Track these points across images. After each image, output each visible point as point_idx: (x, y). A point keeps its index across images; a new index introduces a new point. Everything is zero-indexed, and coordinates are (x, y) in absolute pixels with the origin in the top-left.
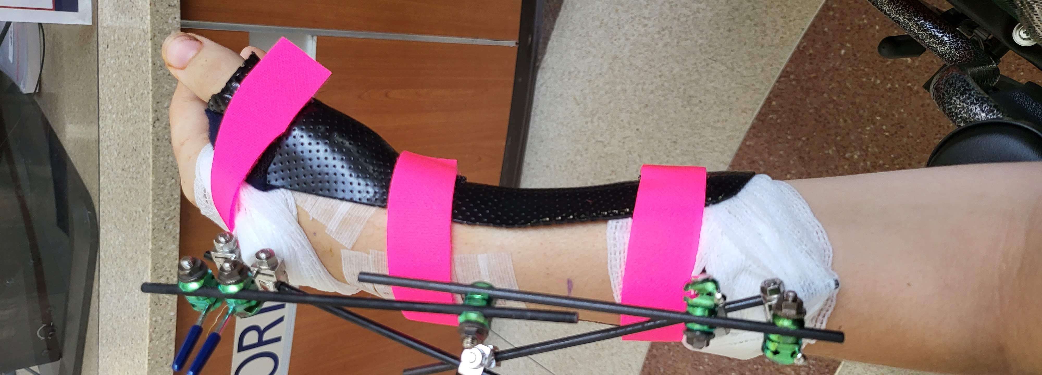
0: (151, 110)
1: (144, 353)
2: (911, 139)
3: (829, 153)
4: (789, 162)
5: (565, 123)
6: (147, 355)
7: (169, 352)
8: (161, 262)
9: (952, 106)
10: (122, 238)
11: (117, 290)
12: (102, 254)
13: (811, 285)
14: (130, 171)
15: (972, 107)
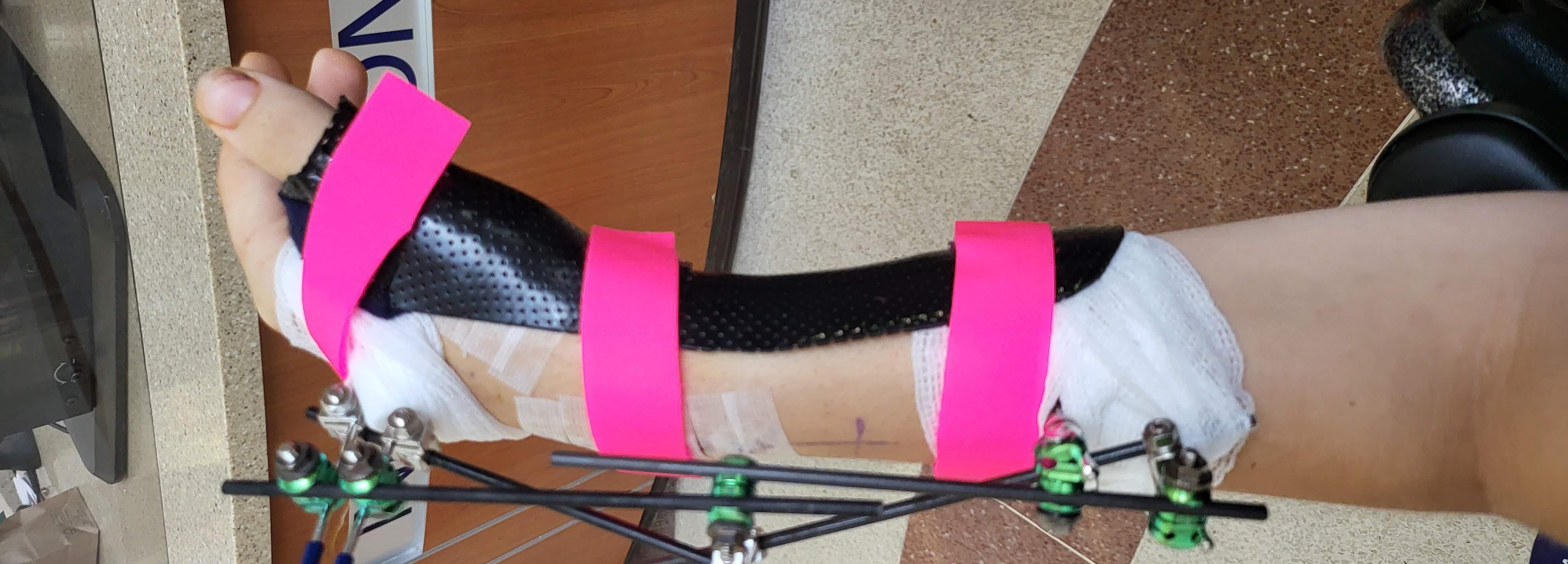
0: (181, 44)
1: (219, 403)
2: (1349, 28)
3: (1225, 53)
4: (1165, 67)
5: (823, 12)
6: (224, 405)
7: (255, 398)
8: (228, 271)
9: (1412, 79)
10: (162, 235)
11: (166, 312)
12: (135, 257)
13: (1216, 425)
14: (161, 136)
15: (1442, 83)
